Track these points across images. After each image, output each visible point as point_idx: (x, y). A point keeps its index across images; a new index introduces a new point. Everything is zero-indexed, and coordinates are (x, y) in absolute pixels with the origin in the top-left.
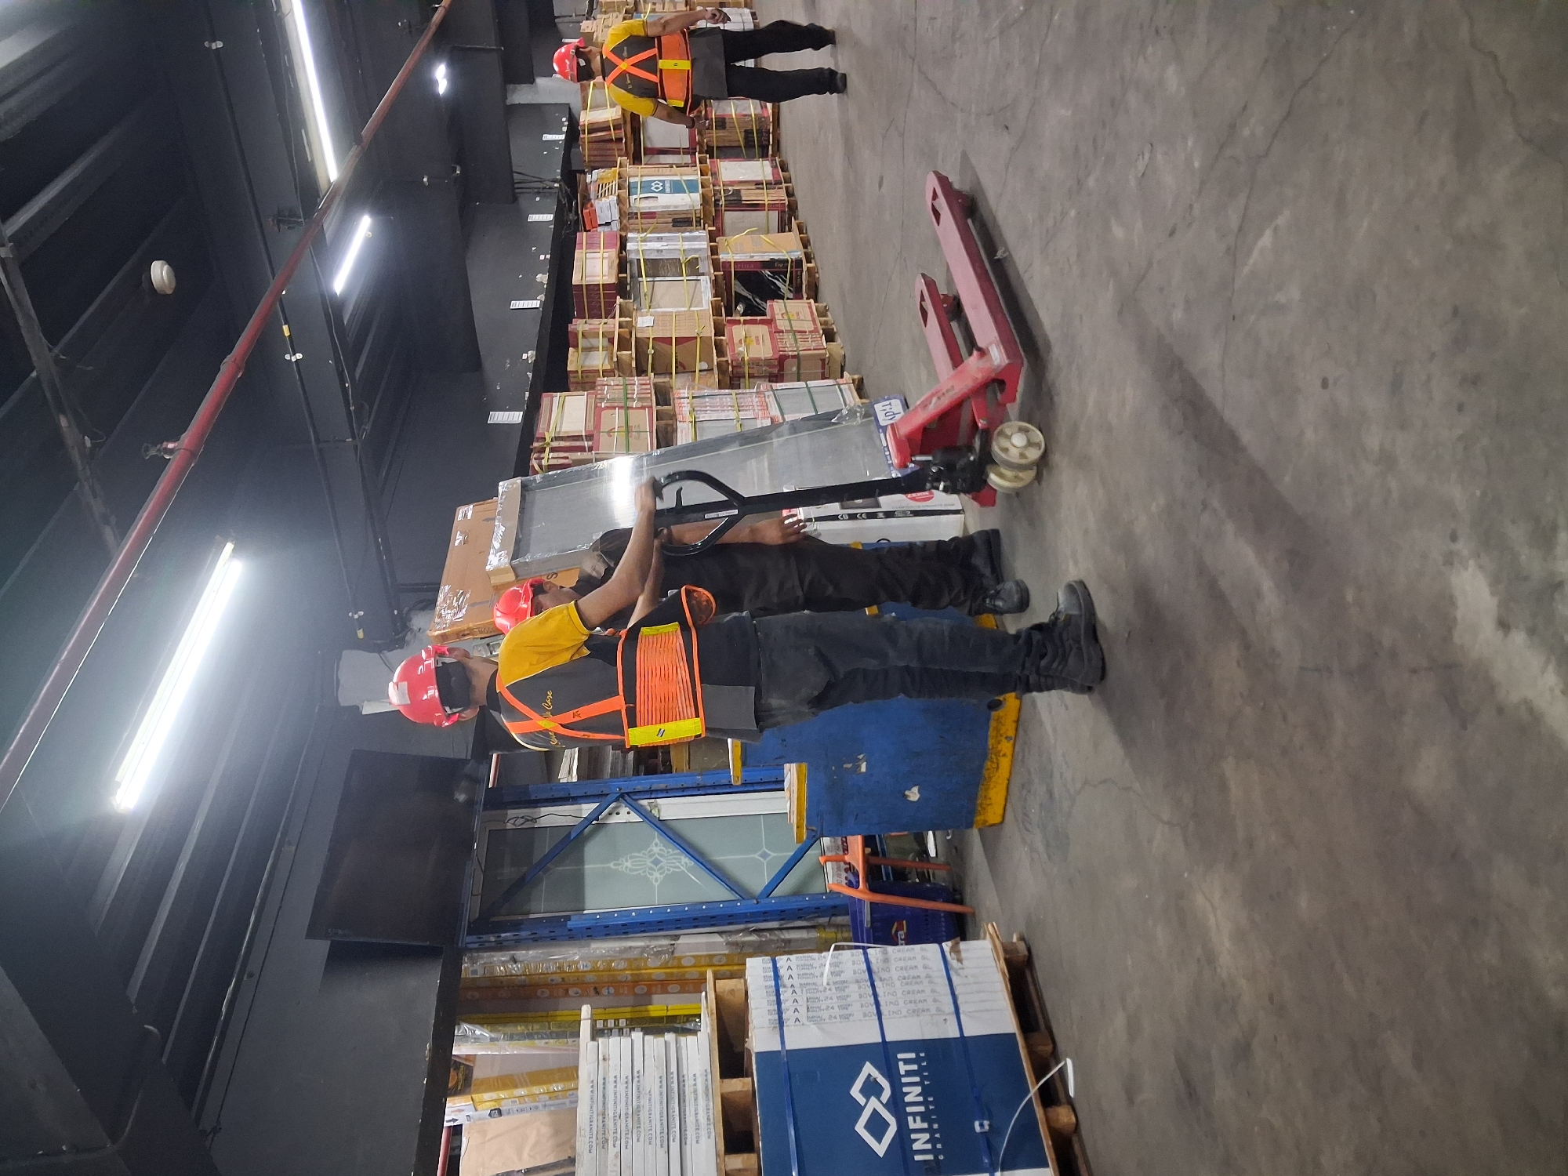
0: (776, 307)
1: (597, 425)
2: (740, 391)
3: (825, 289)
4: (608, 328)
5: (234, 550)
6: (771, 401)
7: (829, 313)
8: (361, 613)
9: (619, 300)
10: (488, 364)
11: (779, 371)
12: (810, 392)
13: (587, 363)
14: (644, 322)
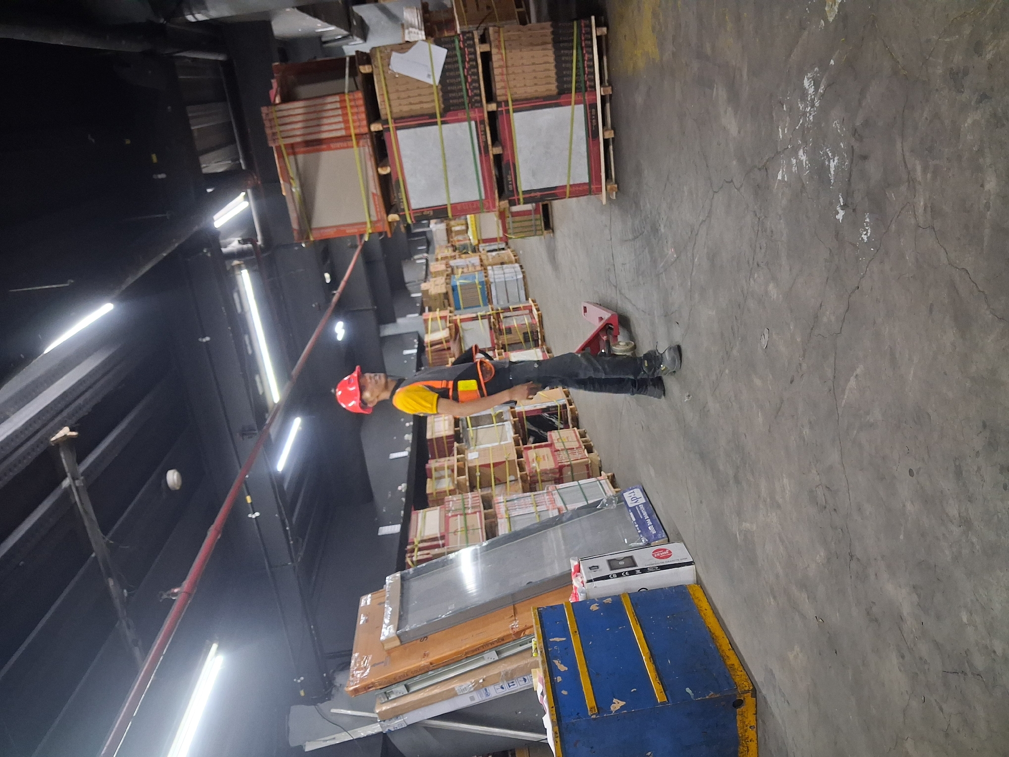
0: (553, 435)
1: (447, 529)
2: (536, 493)
3: (582, 421)
4: (450, 463)
5: (218, 649)
6: (557, 497)
7: (587, 435)
8: (302, 678)
9: (456, 444)
10: (377, 497)
11: (560, 475)
12: (581, 488)
13: (438, 487)
14: (473, 456)
